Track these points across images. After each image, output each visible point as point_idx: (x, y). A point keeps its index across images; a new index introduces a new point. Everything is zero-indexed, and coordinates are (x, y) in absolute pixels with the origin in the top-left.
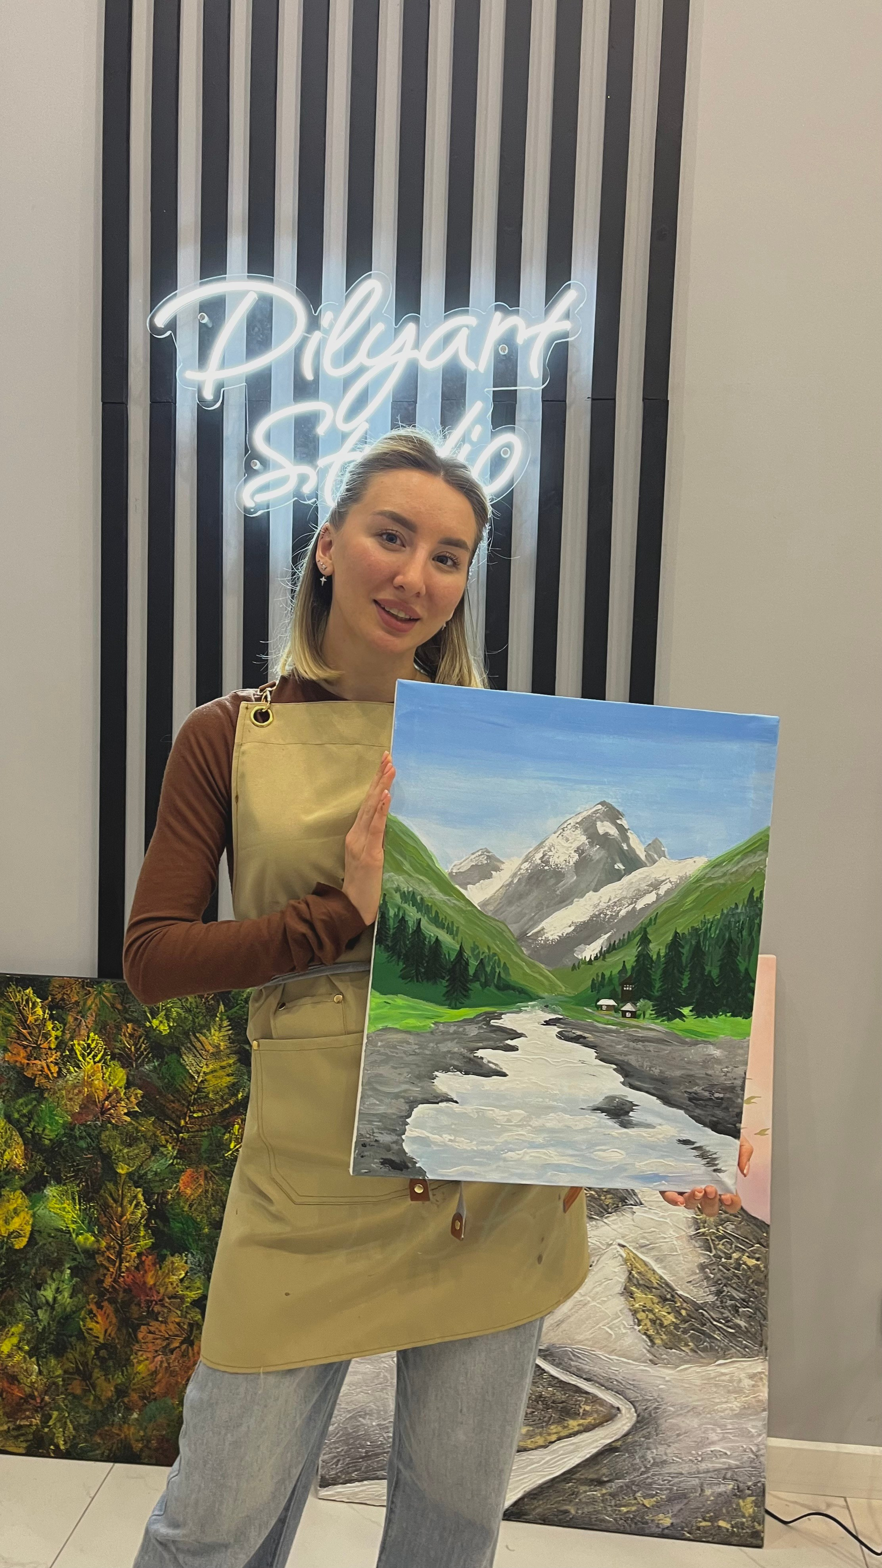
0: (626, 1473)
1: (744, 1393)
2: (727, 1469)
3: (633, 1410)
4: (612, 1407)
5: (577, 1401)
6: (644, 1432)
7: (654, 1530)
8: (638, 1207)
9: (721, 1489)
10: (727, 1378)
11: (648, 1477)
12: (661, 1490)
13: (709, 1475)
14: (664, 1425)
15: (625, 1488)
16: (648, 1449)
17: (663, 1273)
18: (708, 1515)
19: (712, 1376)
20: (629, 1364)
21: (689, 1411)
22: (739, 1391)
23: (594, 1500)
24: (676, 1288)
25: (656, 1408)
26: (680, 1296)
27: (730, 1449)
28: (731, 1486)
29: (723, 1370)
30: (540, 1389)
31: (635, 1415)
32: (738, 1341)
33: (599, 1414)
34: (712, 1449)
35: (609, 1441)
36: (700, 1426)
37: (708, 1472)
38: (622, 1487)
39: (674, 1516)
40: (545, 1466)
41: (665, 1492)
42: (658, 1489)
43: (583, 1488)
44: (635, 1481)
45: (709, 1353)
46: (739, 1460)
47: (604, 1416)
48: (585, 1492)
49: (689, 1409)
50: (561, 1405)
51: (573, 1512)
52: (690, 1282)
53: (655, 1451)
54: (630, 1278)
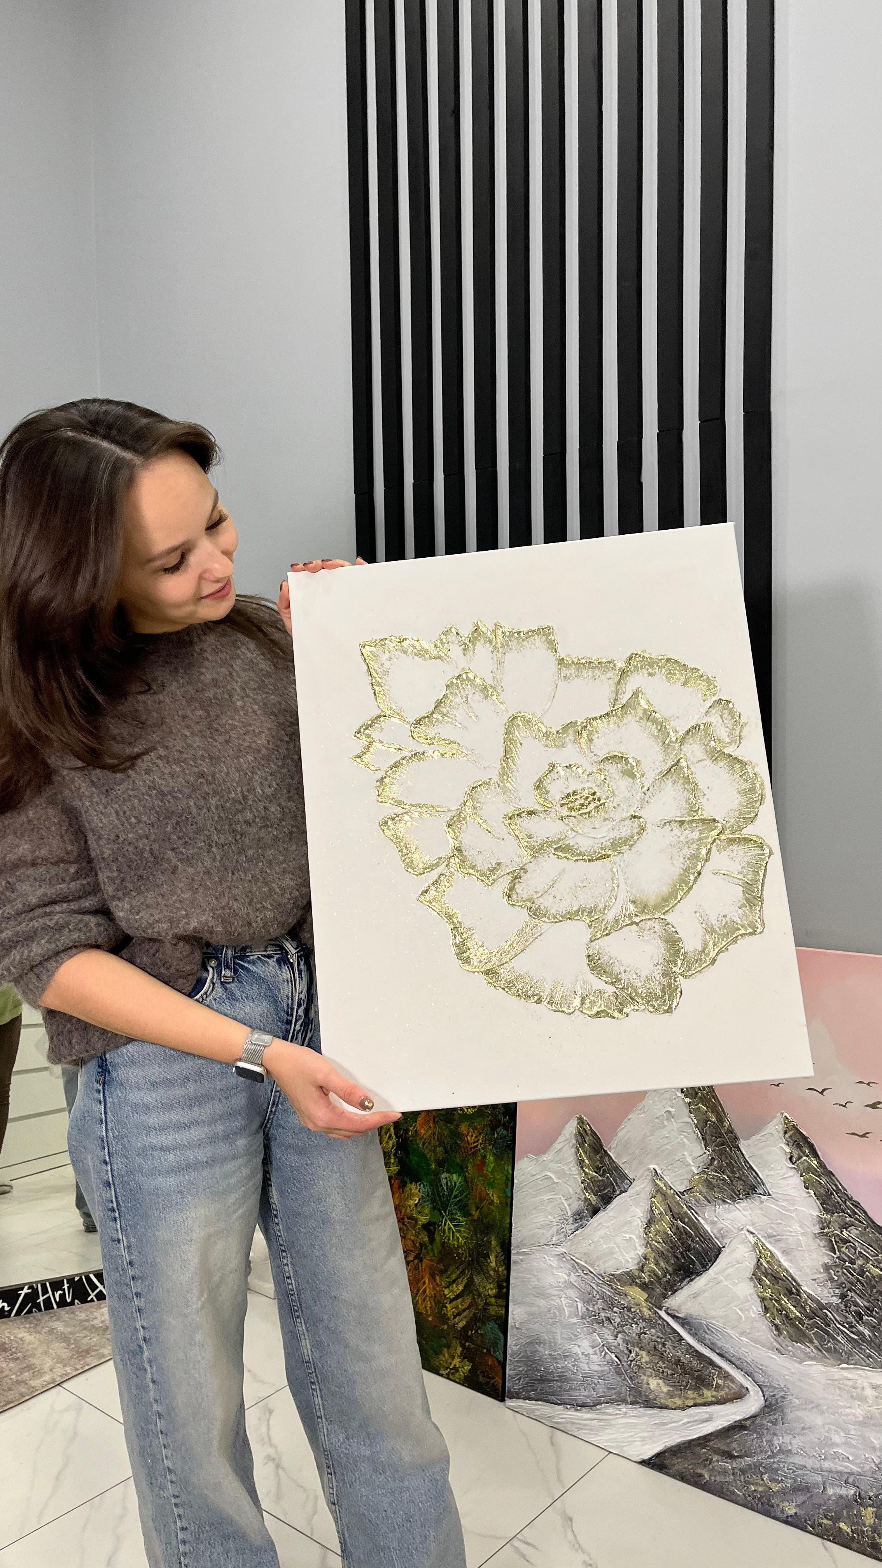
0: (754, 1453)
1: (868, 1402)
2: (848, 1473)
3: (761, 1393)
4: (742, 1386)
5: (710, 1373)
6: (771, 1417)
7: (779, 1515)
8: (765, 1197)
9: (843, 1492)
10: (850, 1383)
11: (774, 1462)
12: (786, 1477)
13: (831, 1475)
14: (790, 1415)
15: (753, 1466)
16: (775, 1434)
17: (790, 1266)
18: (830, 1514)
19: (836, 1377)
20: (758, 1348)
21: (813, 1408)
22: (863, 1399)
23: (725, 1472)
24: (801, 1284)
25: (782, 1397)
26: (805, 1292)
27: (852, 1455)
28: (852, 1492)
29: (845, 1374)
30: (679, 1354)
31: (763, 1398)
32: (862, 1349)
33: (730, 1390)
34: (835, 1450)
35: (738, 1418)
36: (824, 1425)
37: (830, 1471)
38: (750, 1465)
39: (797, 1506)
40: (684, 1427)
41: (789, 1481)
42: (784, 1476)
43: (716, 1458)
44: (763, 1463)
45: (835, 1355)
46: (859, 1467)
47: (735, 1393)
48: (718, 1461)
49: (813, 1405)
50: (697, 1374)
51: (707, 1477)
52: (815, 1280)
53: (780, 1438)
54: (758, 1265)
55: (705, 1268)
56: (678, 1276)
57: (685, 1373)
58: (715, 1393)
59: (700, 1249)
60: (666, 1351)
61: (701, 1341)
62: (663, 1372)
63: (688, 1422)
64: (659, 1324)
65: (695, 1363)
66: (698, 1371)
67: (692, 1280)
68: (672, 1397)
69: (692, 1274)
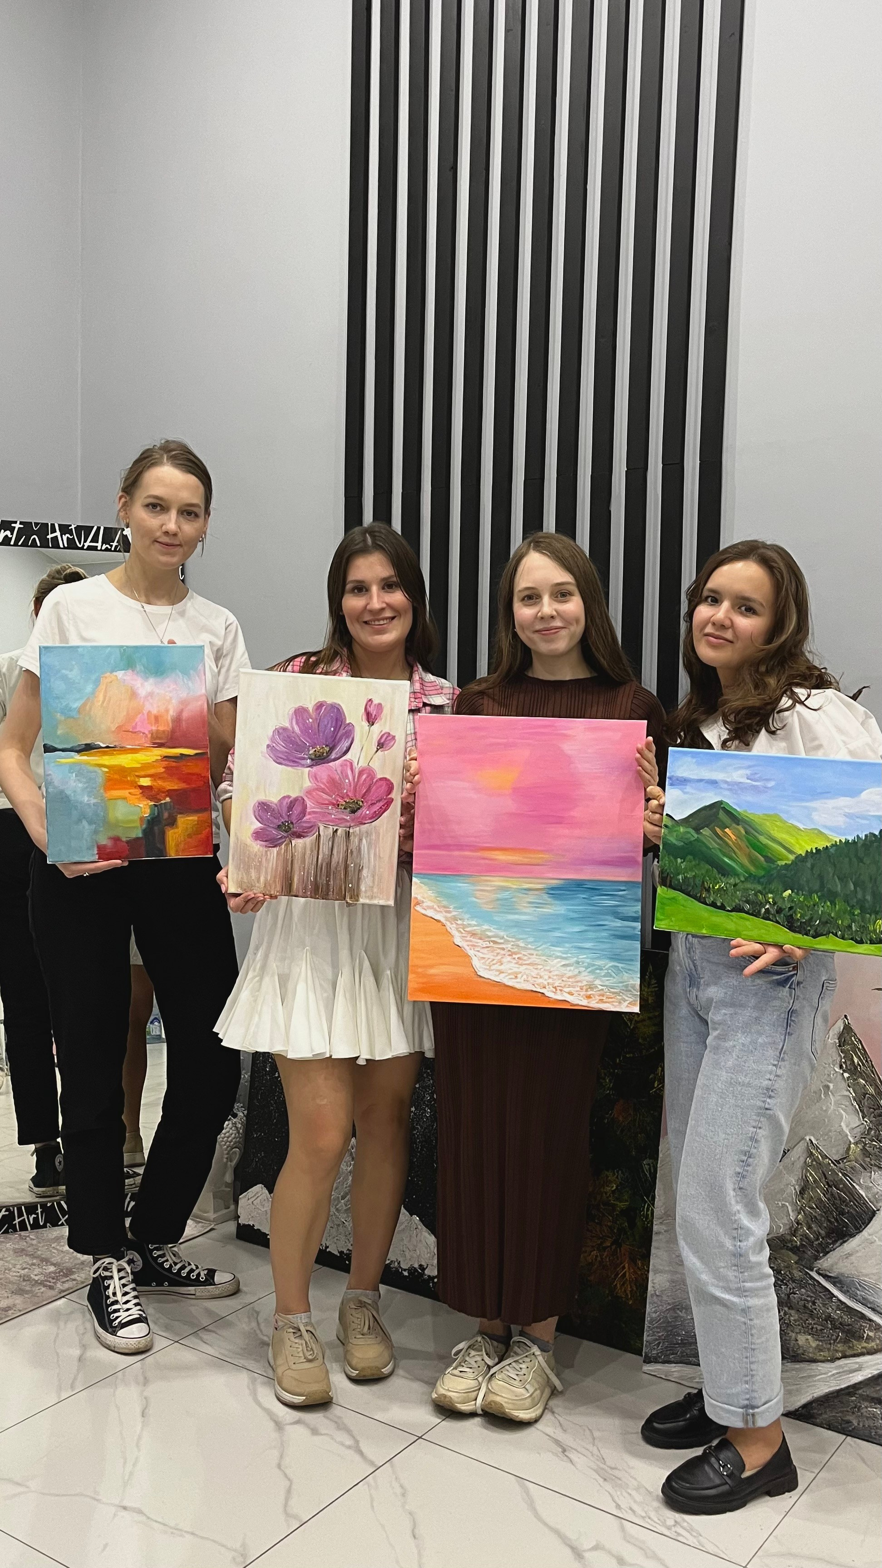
5: (861, 1327)
23: (873, 1417)
30: (829, 1312)
40: (832, 1379)
43: (864, 1404)
48: (866, 1407)
50: (847, 1327)
51: (855, 1423)
55: (859, 1230)
56: (830, 1239)
57: (834, 1327)
58: (865, 1345)
59: (854, 1212)
60: (815, 1309)
61: (853, 1297)
62: (812, 1328)
63: (837, 1373)
64: (809, 1284)
65: (846, 1319)
66: (849, 1325)
67: (845, 1242)
68: (821, 1350)
69: (845, 1236)
